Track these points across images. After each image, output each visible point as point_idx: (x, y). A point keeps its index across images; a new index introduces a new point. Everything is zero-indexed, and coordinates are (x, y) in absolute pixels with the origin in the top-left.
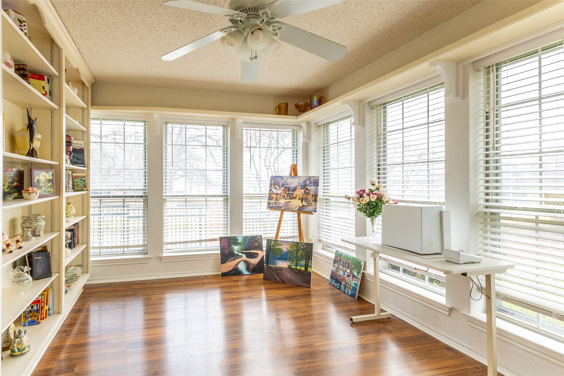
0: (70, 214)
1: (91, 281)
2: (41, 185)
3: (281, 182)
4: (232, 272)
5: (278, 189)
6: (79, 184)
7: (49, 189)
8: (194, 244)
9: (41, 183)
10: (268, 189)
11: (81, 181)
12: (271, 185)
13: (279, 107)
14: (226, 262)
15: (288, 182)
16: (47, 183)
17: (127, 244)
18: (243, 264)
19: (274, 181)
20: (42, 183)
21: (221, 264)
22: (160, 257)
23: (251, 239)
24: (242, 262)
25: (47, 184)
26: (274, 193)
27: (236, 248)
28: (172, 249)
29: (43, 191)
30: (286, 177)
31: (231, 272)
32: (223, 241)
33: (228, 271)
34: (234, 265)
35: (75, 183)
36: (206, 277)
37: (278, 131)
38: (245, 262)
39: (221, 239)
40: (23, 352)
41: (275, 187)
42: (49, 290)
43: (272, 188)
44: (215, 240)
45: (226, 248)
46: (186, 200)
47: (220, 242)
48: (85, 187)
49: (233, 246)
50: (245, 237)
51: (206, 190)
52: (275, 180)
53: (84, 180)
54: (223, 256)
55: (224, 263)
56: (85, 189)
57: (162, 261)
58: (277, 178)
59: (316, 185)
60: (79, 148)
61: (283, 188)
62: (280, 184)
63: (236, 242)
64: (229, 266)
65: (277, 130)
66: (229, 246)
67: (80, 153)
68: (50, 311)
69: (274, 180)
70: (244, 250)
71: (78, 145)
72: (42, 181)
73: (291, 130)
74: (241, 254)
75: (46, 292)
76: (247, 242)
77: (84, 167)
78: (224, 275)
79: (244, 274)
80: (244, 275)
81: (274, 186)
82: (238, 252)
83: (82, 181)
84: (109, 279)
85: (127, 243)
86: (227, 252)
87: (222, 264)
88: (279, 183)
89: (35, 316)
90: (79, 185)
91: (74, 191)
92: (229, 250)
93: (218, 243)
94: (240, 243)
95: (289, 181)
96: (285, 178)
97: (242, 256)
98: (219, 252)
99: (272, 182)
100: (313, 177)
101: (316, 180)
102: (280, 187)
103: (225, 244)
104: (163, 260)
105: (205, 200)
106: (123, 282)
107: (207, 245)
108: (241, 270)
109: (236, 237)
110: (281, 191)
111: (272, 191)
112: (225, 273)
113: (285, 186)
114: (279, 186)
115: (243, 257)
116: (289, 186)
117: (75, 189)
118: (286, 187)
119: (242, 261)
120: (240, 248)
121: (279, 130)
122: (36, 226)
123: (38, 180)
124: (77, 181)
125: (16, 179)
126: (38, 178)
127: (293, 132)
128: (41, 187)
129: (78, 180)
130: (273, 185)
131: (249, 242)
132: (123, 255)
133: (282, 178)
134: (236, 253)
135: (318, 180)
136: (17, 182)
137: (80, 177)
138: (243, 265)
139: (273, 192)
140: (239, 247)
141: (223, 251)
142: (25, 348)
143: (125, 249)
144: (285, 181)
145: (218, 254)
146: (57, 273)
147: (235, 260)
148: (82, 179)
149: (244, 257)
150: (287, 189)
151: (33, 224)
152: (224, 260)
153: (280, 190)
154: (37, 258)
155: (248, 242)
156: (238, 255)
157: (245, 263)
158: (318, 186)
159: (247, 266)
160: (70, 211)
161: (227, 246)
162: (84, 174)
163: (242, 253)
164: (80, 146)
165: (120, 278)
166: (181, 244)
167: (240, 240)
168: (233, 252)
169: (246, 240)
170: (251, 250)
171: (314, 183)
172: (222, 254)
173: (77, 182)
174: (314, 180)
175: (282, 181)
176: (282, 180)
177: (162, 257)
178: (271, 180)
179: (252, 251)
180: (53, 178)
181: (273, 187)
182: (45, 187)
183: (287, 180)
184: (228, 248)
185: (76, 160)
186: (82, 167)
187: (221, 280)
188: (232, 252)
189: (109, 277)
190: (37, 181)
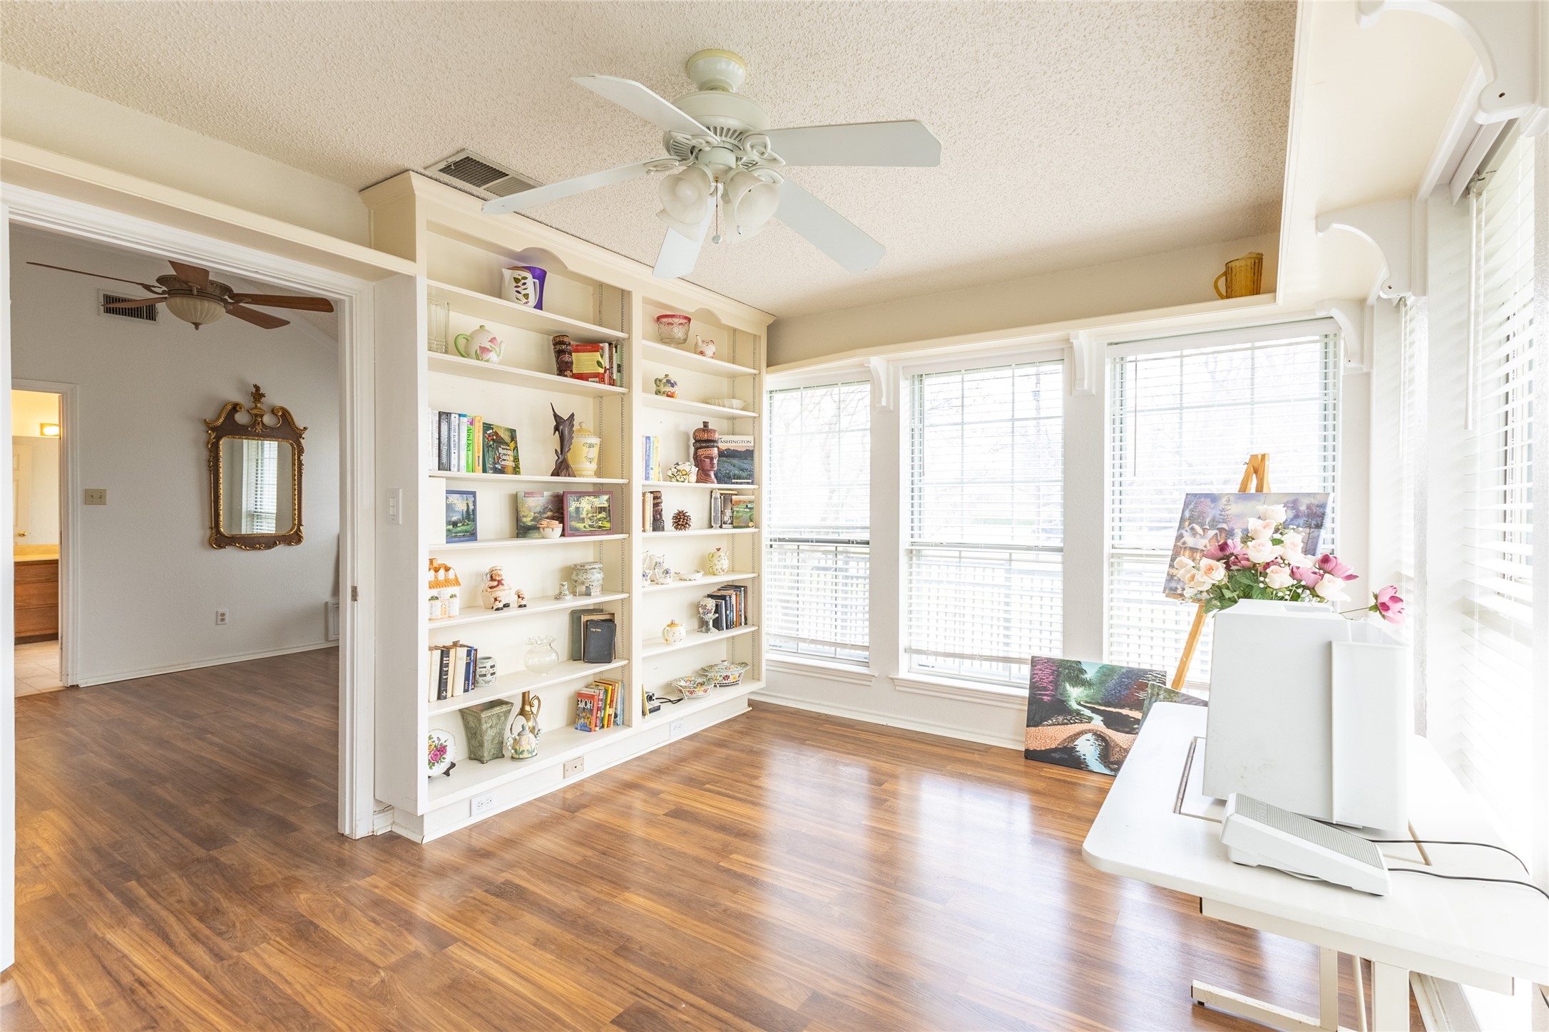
0: (717, 567)
1: (764, 696)
2: (584, 515)
3: (1211, 512)
4: (1056, 756)
5: (1198, 536)
6: (741, 514)
7: (600, 522)
8: (977, 663)
9: (582, 514)
10: (1174, 533)
11: (746, 510)
12: (1182, 520)
13: (1228, 273)
14: (1041, 723)
15: (1229, 512)
16: (596, 513)
17: (842, 640)
18: (1092, 740)
19: (1191, 511)
20: (584, 513)
21: (1027, 726)
22: (892, 679)
23: (1128, 678)
24: (1089, 736)
25: (595, 515)
26: (1186, 548)
27: (1075, 694)
28: (933, 667)
29: (587, 526)
30: (1226, 498)
31: (1053, 755)
32: (1039, 667)
33: (1043, 749)
34: (1065, 737)
35: (735, 513)
36: (987, 749)
37: (1253, 348)
38: (1100, 737)
39: (1035, 662)
40: (521, 756)
41: (1192, 529)
42: (617, 685)
43: (1184, 532)
44: (1020, 661)
45: (1045, 689)
46: (960, 554)
47: (1032, 670)
48: (751, 521)
49: (1068, 686)
50: (1108, 669)
51: (1012, 532)
52: (1195, 507)
53: (751, 508)
54: (1034, 707)
55: (1036, 725)
56: (751, 524)
57: (897, 688)
58: (1203, 499)
59: (1314, 523)
60: (744, 449)
61: (1212, 533)
62: (1208, 520)
63: (1078, 676)
64: (1051, 735)
65: (1249, 345)
66: (1056, 684)
67: (746, 459)
68: (618, 718)
69: (1191, 506)
70: (1101, 705)
71: (741, 444)
72: (585, 510)
73: (1317, 338)
74: (1087, 713)
75: (611, 687)
76: (1111, 683)
77: (752, 483)
78: (1030, 755)
79: (1090, 768)
80: (1092, 772)
81: (1189, 524)
82: (1079, 704)
83: (748, 510)
84: (802, 701)
85: (842, 636)
86: (1049, 698)
87: (1031, 726)
88: (1204, 517)
89: (588, 718)
90: (742, 516)
91: (734, 527)
92: (1054, 695)
93: (1026, 670)
94: (1088, 682)
95: (1234, 509)
96: (1224, 501)
97: (1090, 719)
98: (1026, 693)
99: (1187, 514)
100: (1309, 495)
101: (1318, 506)
102: (1204, 530)
103: (1047, 678)
104: (898, 686)
105: (1007, 556)
106: (820, 714)
107: (1012, 672)
108: (1084, 755)
109: (1080, 662)
110: (1205, 541)
111: (1182, 541)
112: (1035, 750)
113: (1220, 526)
114: (1202, 525)
115: (1093, 722)
116: (1231, 525)
117: (734, 524)
118: (1221, 530)
119: (1089, 731)
120: (1087, 696)
121: (1257, 344)
122: (582, 579)
123: (577, 509)
124: (738, 509)
125: (550, 507)
126: (578, 505)
127: (1326, 340)
128: (583, 519)
129: (741, 508)
130: (1187, 523)
131: (1120, 684)
132: (833, 660)
133: (1214, 498)
134: (1075, 706)
135: (1323, 506)
136: (552, 511)
137: (744, 502)
138: (1091, 743)
139: (1184, 543)
140: (1086, 692)
141: (1036, 694)
142: (523, 751)
143: (838, 649)
144: (1223, 510)
145: (1024, 698)
146: (626, 659)
147: (1067, 724)
148: (747, 506)
149: (1098, 722)
150: (1224, 535)
151: (580, 577)
152: (1037, 718)
153: (1203, 537)
154: (594, 630)
155: (1117, 683)
156: (1078, 713)
157: (1097, 740)
158: (1319, 526)
159: (1102, 750)
160: (716, 562)
161: (1050, 682)
162: (752, 497)
163: (1094, 710)
164: (747, 445)
165: (819, 704)
166: (938, 658)
167: (1090, 674)
168: (1065, 701)
169: (1109, 675)
170: (1122, 707)
171: (1308, 516)
172: (1033, 701)
173: (737, 512)
174: (1309, 507)
175: (1213, 508)
176: (1212, 506)
177: (896, 679)
178: (1186, 505)
179: (1125, 712)
180: (609, 506)
181: (1188, 529)
182: (591, 520)
183: (1229, 507)
184: (1051, 688)
185: (737, 472)
186: (748, 483)
187: (1022, 768)
188: (1063, 702)
189: (802, 699)
190: (574, 510)
